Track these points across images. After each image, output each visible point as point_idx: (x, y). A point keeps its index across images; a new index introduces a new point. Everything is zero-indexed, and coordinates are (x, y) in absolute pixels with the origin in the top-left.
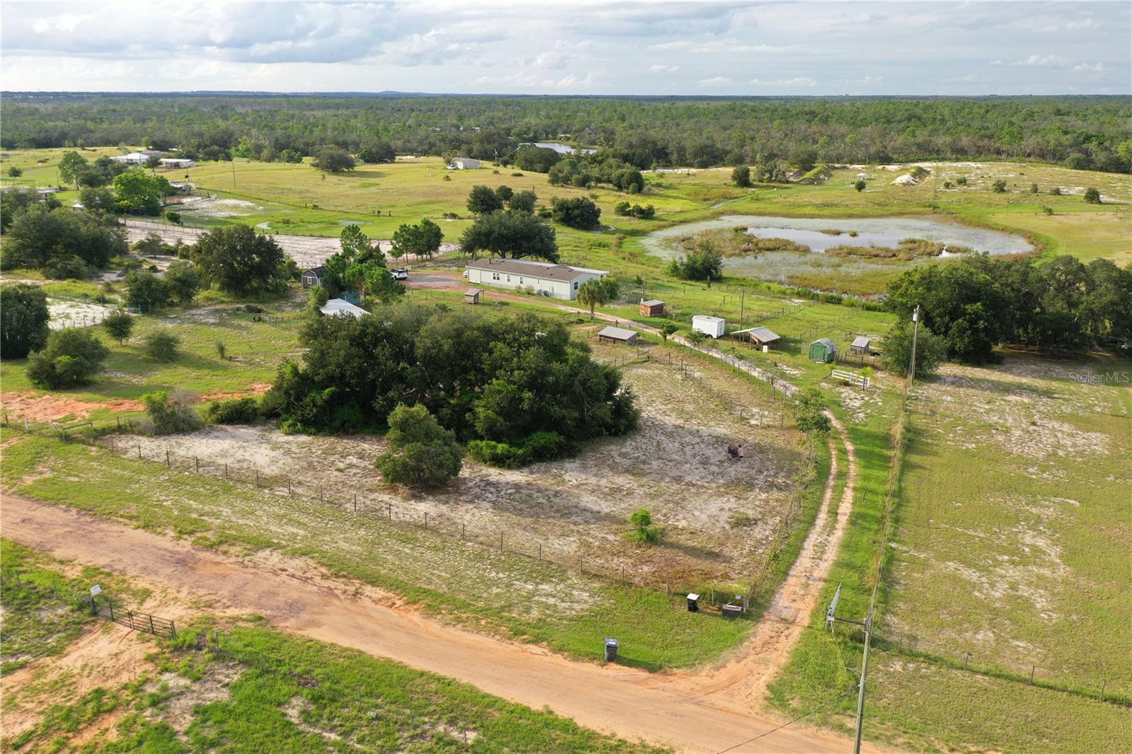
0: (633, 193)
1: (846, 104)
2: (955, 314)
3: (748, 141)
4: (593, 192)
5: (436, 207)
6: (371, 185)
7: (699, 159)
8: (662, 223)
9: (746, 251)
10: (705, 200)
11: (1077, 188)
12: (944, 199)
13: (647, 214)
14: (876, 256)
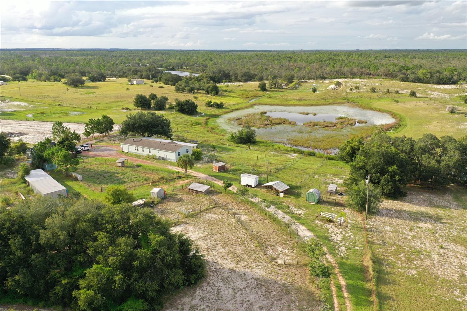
0: (214, 95)
1: (302, 53)
2: (382, 172)
3: (264, 70)
4: (196, 95)
5: (120, 104)
6: (91, 93)
7: (244, 78)
8: (227, 110)
9: (267, 125)
10: (247, 98)
11: (405, 90)
12: (351, 96)
13: (220, 106)
14: (327, 126)
